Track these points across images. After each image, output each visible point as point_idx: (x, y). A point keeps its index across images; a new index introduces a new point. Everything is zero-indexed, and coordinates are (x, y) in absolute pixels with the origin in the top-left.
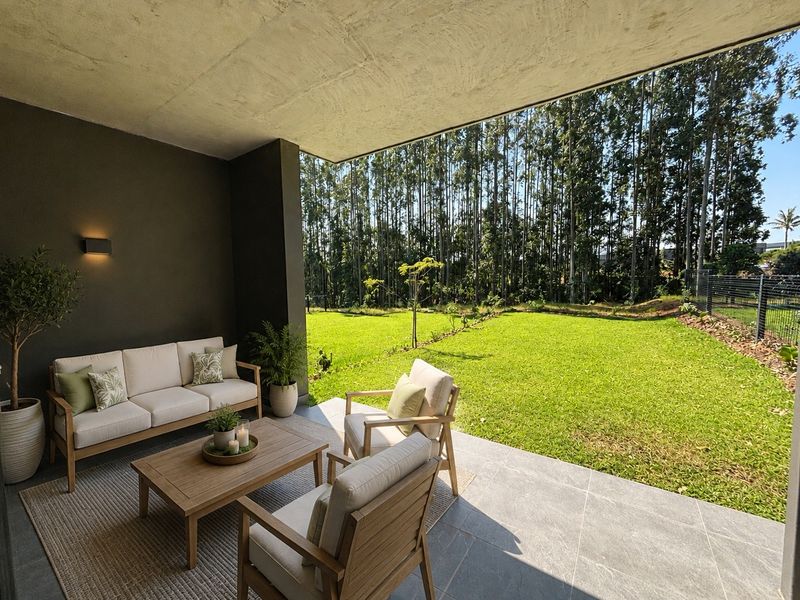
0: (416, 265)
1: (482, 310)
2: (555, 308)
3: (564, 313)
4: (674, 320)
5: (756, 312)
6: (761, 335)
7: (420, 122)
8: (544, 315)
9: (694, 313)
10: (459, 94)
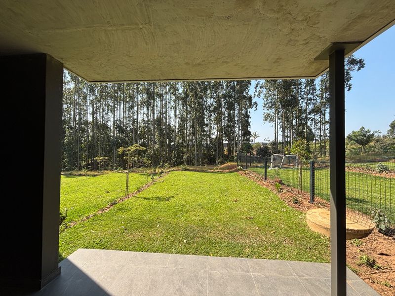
0: (129, 148)
1: (158, 170)
2: (191, 168)
3: (195, 171)
4: (236, 173)
5: (263, 170)
6: (266, 179)
7: (160, 72)
8: (188, 172)
9: (242, 170)
10: (189, 64)
